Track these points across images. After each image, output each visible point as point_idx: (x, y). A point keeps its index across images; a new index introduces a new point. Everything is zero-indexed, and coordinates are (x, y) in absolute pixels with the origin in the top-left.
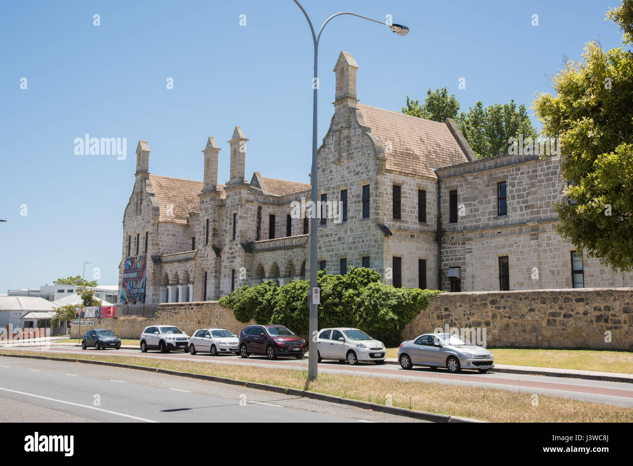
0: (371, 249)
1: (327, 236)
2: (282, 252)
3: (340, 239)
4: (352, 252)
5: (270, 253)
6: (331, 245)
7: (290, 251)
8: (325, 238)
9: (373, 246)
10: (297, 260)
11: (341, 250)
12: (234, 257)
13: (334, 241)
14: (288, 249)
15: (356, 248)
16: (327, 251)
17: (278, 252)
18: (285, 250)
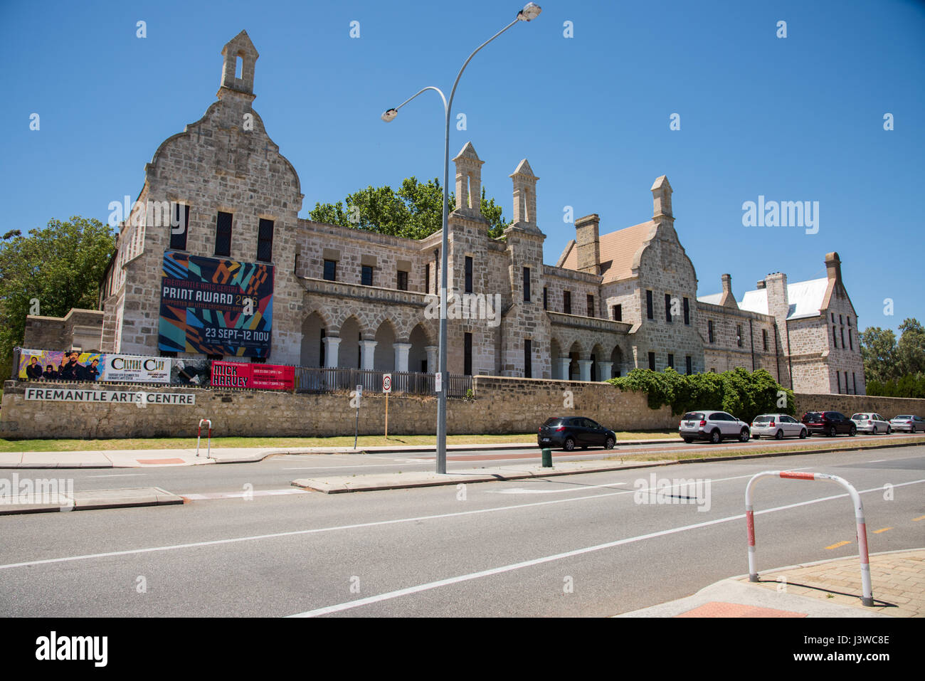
0: (696, 351)
1: (658, 330)
2: (588, 332)
3: (670, 336)
4: (681, 350)
5: (570, 329)
6: (662, 340)
7: (598, 334)
8: (656, 332)
9: (697, 349)
10: (608, 345)
11: (671, 346)
12: (535, 325)
13: (665, 337)
14: (595, 331)
15: (684, 348)
16: (659, 345)
17: (581, 331)
18: (592, 331)
